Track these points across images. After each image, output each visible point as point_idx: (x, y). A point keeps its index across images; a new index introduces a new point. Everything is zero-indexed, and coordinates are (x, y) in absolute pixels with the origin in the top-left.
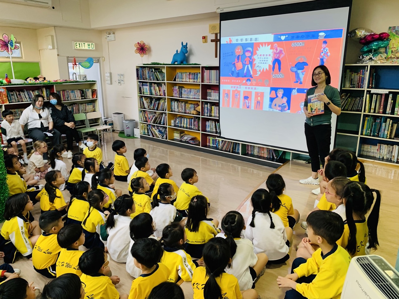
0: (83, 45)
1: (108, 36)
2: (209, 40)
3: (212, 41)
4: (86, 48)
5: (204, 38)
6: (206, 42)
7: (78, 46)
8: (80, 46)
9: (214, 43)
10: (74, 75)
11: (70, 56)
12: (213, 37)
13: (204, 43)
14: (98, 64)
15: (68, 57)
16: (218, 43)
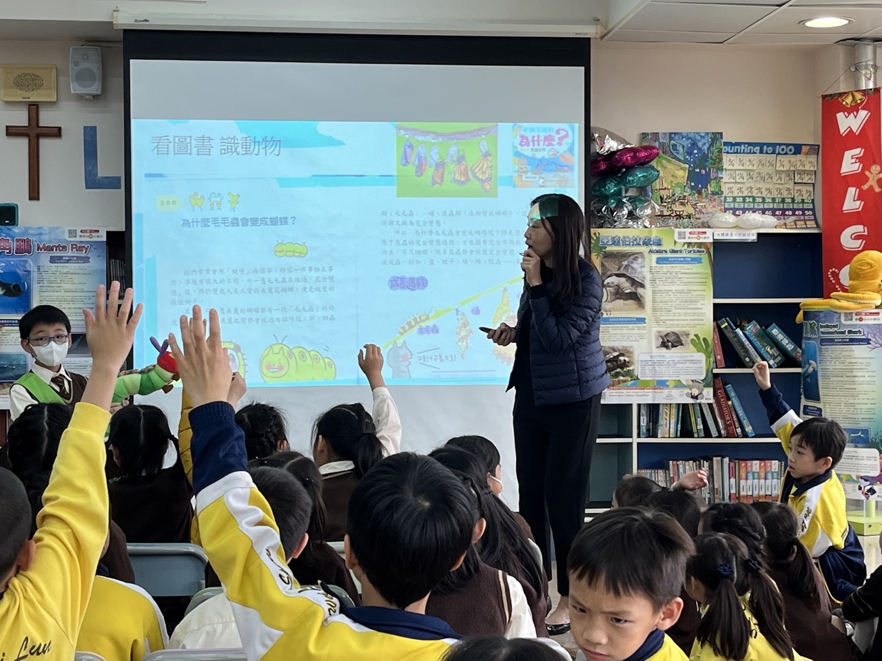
9: (22, 144)
16: (44, 142)
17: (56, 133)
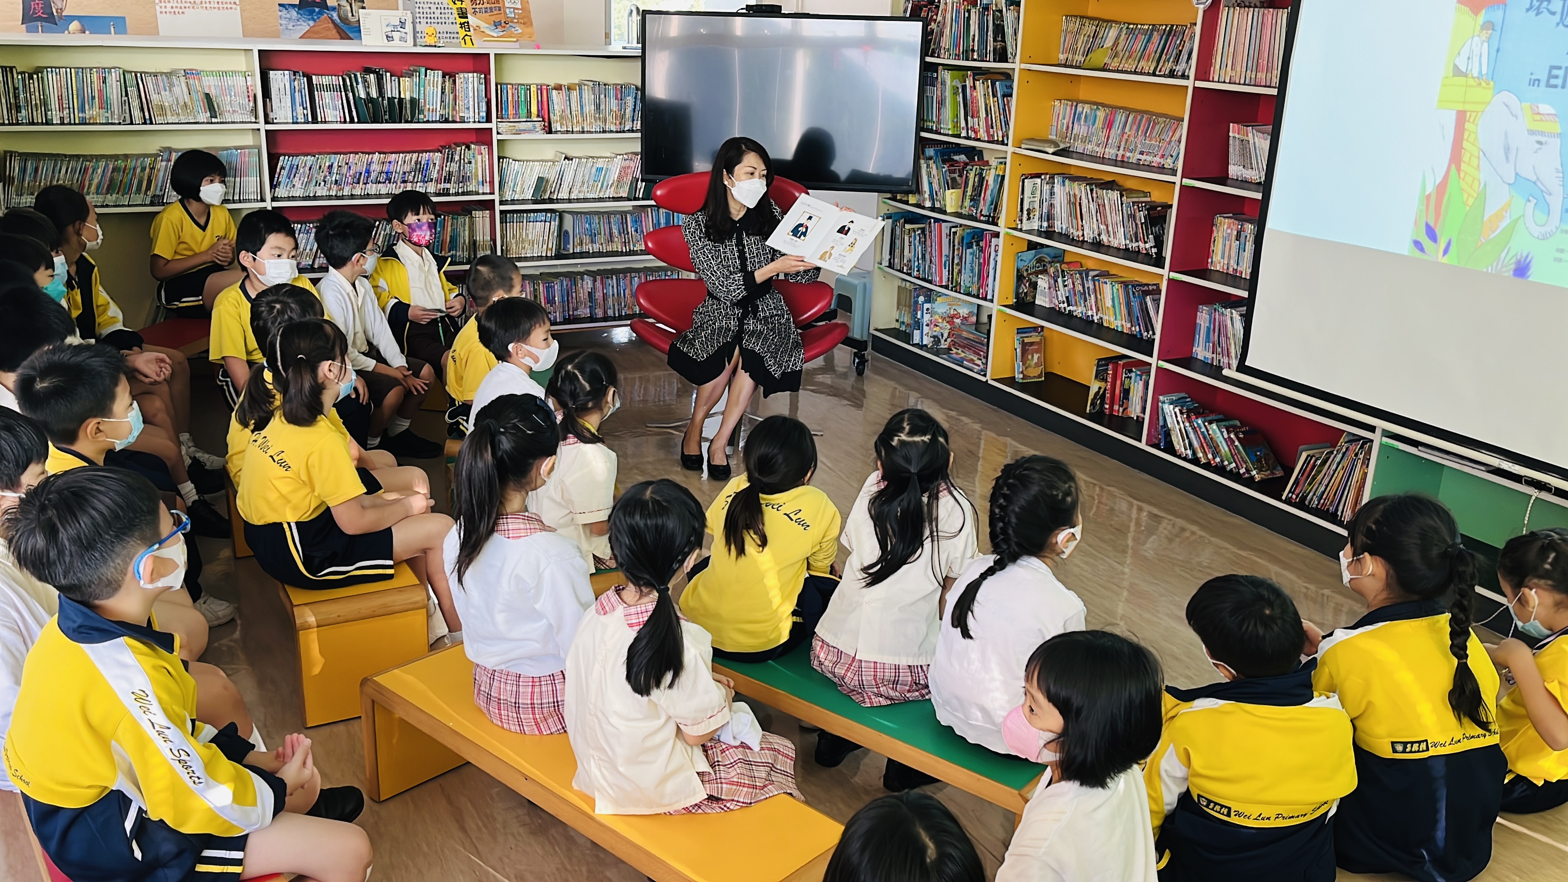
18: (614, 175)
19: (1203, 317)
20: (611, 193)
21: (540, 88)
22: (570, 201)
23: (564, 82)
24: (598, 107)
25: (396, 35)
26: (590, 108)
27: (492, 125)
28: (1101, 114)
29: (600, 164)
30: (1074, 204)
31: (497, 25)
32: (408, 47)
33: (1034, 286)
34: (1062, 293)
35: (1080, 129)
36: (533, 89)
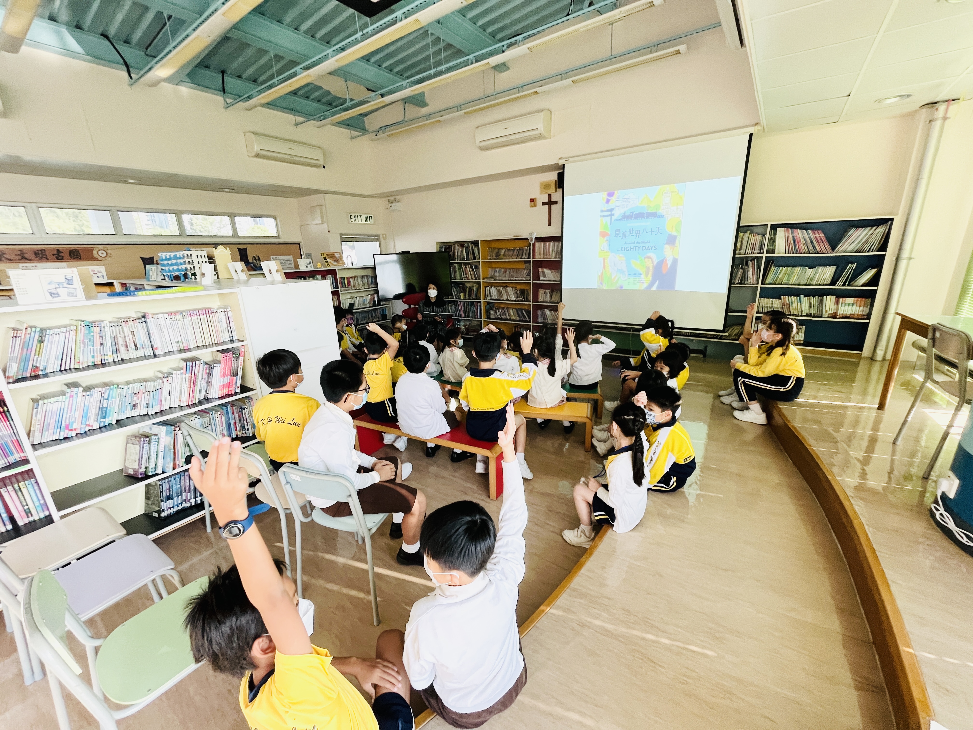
0: (359, 217)
1: (390, 205)
2: (539, 203)
3: (544, 204)
4: (362, 222)
5: (532, 200)
6: (535, 206)
7: (353, 220)
8: (355, 220)
9: (547, 207)
10: (349, 258)
11: (343, 232)
12: (546, 200)
13: (531, 207)
14: (378, 243)
15: (341, 235)
16: (553, 206)
17: (556, 203)
18: (368, 301)
19: (539, 312)
20: (368, 305)
21: (347, 278)
22: (358, 309)
23: (353, 275)
24: (363, 282)
25: (309, 266)
26: (360, 283)
27: (339, 289)
28: (503, 270)
29: (364, 298)
30: (499, 292)
31: (335, 261)
32: (312, 269)
33: (490, 313)
34: (498, 314)
35: (497, 274)
36: (346, 279)
